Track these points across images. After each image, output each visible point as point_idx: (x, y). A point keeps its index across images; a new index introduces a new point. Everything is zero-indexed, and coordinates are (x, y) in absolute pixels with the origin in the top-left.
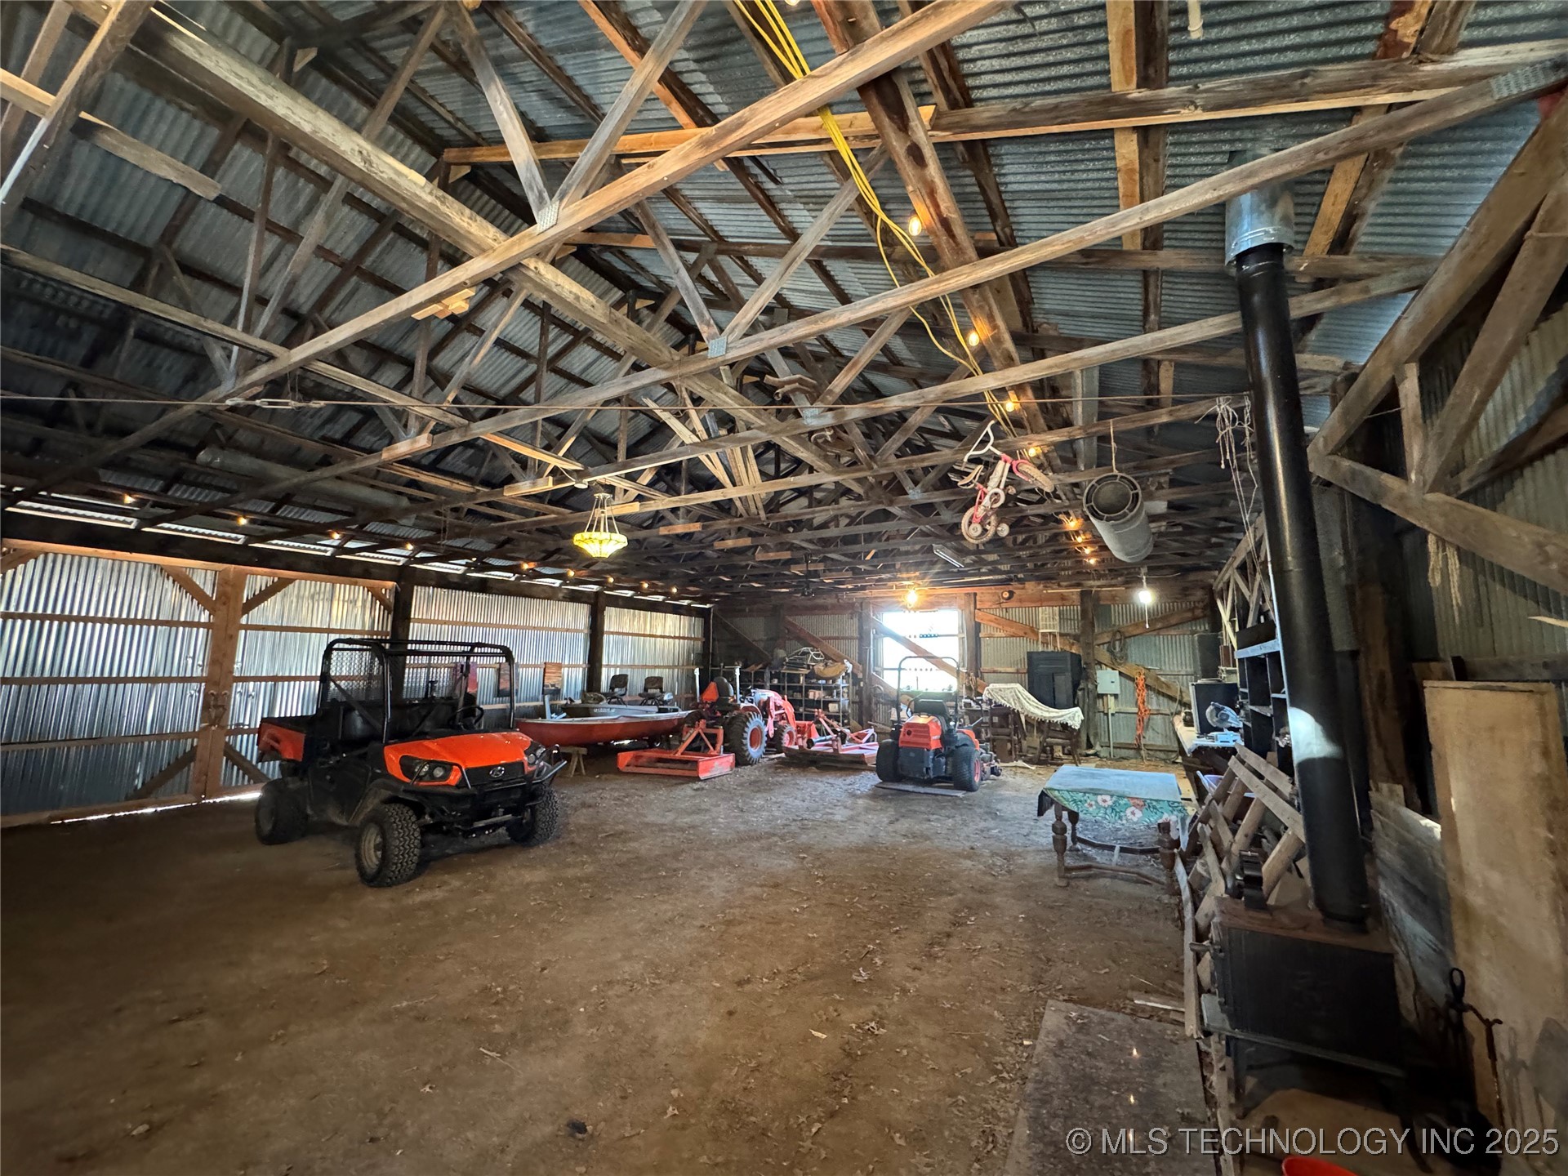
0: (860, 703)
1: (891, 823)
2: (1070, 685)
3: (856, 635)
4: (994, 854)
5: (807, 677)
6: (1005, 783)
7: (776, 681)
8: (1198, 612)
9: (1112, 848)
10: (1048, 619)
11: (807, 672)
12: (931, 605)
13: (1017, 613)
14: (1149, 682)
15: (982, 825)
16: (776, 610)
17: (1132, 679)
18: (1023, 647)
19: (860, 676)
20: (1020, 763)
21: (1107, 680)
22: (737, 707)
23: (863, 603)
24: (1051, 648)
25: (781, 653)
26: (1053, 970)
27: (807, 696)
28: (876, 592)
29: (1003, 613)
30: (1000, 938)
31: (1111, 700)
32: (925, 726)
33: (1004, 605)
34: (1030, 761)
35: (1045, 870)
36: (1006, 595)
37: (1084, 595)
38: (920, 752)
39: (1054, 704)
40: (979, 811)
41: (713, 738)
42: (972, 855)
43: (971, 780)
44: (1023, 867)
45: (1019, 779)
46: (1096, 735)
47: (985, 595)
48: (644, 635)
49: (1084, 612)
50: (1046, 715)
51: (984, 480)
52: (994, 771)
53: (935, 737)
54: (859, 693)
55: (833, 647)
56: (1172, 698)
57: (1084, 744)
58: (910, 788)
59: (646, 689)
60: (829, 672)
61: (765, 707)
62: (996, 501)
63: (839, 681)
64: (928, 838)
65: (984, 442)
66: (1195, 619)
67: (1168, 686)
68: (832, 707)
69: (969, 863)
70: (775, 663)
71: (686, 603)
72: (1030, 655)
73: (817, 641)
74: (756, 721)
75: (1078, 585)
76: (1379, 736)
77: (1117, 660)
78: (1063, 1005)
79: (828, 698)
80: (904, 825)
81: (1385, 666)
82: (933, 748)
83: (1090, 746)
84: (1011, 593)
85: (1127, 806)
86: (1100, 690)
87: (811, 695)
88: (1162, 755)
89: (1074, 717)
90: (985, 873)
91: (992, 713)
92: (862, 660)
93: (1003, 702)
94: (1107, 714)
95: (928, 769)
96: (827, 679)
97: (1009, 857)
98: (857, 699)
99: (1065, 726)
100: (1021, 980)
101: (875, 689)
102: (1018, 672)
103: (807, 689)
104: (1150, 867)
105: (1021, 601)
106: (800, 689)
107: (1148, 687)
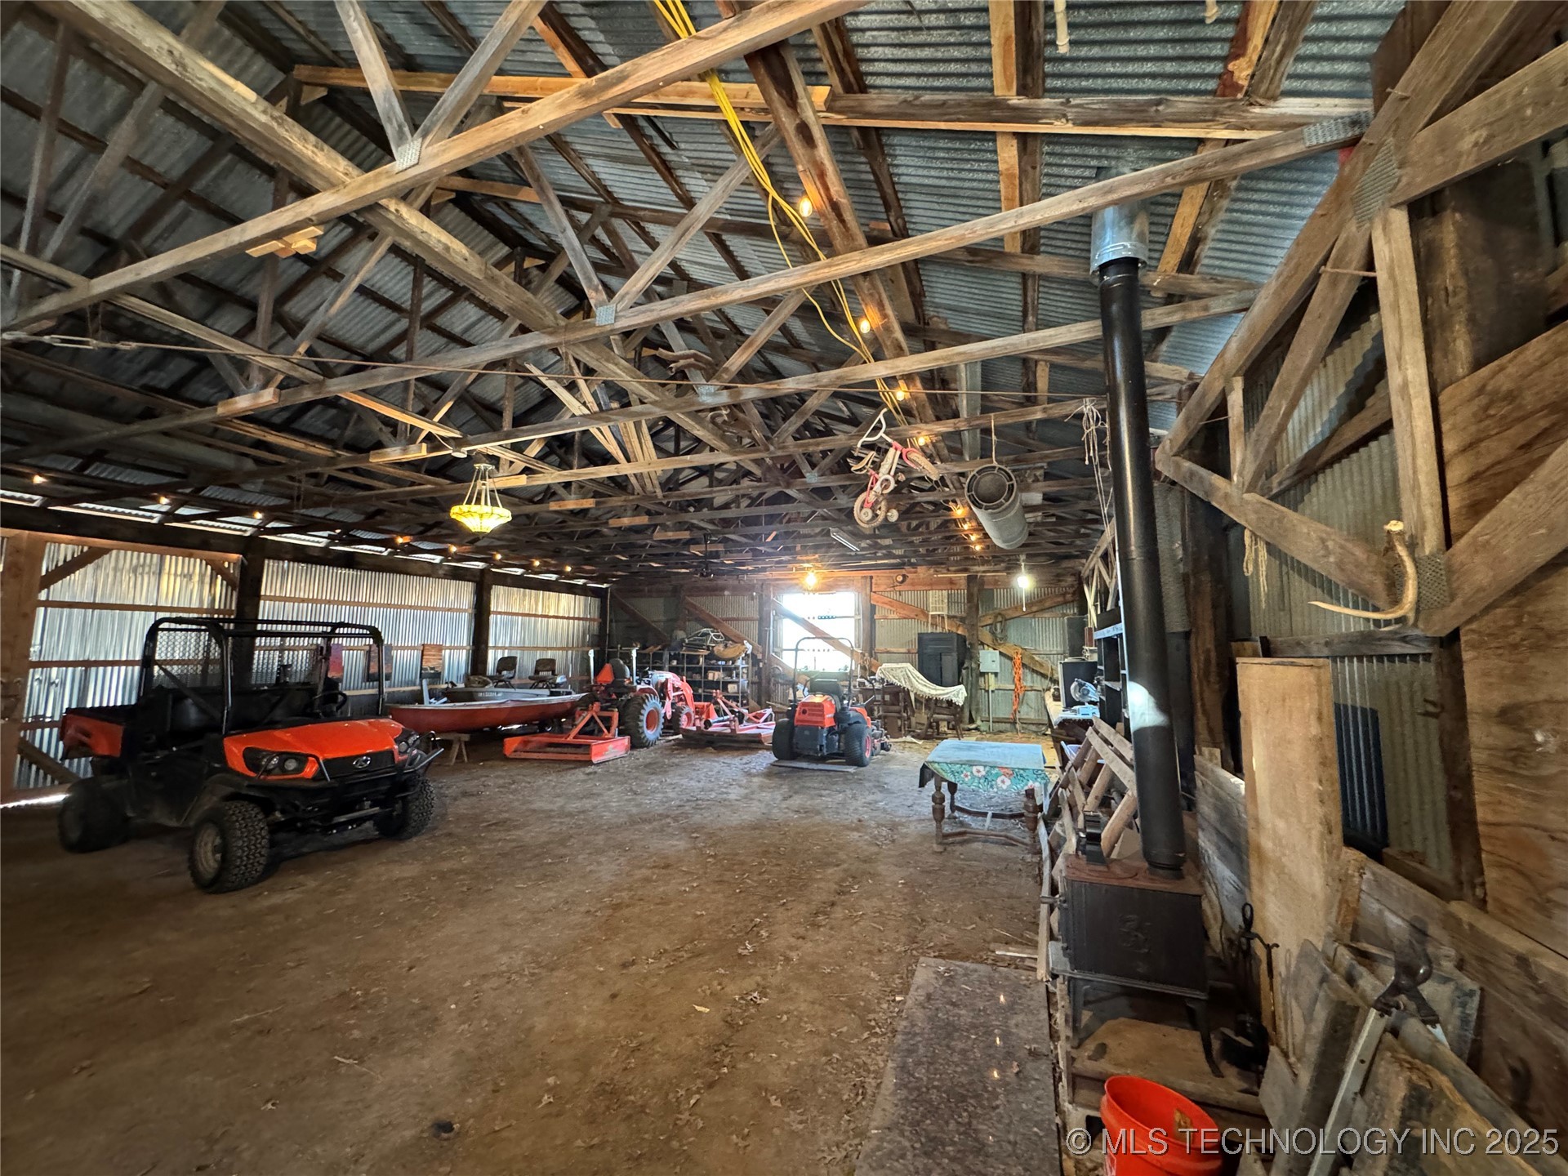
0: (759, 683)
1: (785, 799)
2: (955, 663)
3: (757, 616)
4: (879, 825)
5: (706, 657)
6: (893, 757)
7: (675, 663)
8: (1069, 597)
9: (985, 814)
10: (937, 602)
11: (706, 653)
12: (828, 587)
13: (909, 597)
14: (1026, 661)
15: (870, 798)
16: (676, 591)
17: (1010, 658)
18: (915, 628)
19: (760, 656)
20: (909, 738)
21: (989, 659)
22: (633, 689)
23: (764, 584)
24: (939, 630)
25: (681, 634)
26: (927, 930)
27: (706, 676)
28: (776, 574)
29: (896, 596)
30: (881, 904)
31: (992, 678)
32: (820, 705)
33: (897, 589)
34: (918, 737)
35: (925, 837)
36: (900, 578)
37: (971, 579)
38: (815, 731)
39: (939, 681)
40: (867, 784)
41: (607, 721)
42: (860, 826)
43: (862, 756)
44: (905, 836)
45: (907, 754)
46: (978, 710)
47: (882, 578)
48: (535, 616)
49: (970, 596)
50: (933, 692)
51: (876, 466)
52: (884, 747)
53: (829, 716)
54: (758, 673)
55: (732, 628)
56: (1044, 676)
57: (966, 719)
58: (804, 765)
59: (537, 672)
60: (729, 653)
61: (662, 689)
62: (886, 487)
63: (739, 663)
64: (818, 813)
65: (877, 429)
66: (1066, 603)
67: (1041, 665)
68: (732, 688)
69: (855, 835)
70: (674, 644)
71: (581, 582)
72: (921, 637)
73: (717, 622)
74: (652, 703)
75: (965, 570)
76: (1203, 705)
77: (997, 641)
78: (932, 961)
79: (728, 679)
80: (797, 801)
81: (1210, 645)
82: (827, 726)
83: (972, 721)
84: (904, 576)
85: (998, 775)
86: (982, 669)
87: (710, 676)
88: (1034, 728)
89: (958, 694)
90: (870, 844)
91: (883, 691)
92: (762, 640)
93: (894, 681)
94: (988, 691)
95: (821, 746)
96: (727, 660)
97: (893, 827)
98: (756, 679)
99: (950, 703)
100: (897, 941)
101: (774, 669)
102: (909, 652)
103: (707, 670)
104: (1017, 830)
105: (913, 584)
106: (698, 671)
107: (1024, 665)
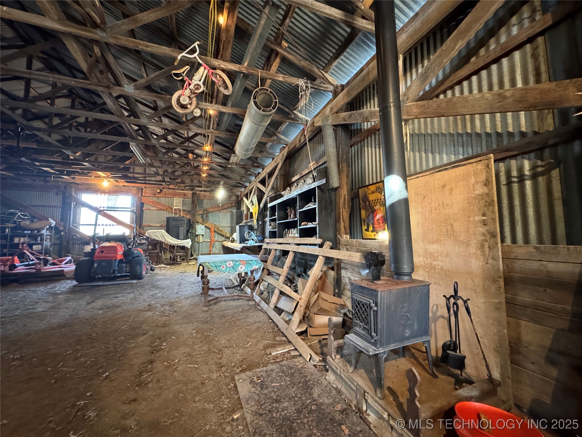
0: (61, 244)
1: (88, 304)
2: (185, 231)
3: (60, 205)
4: (162, 306)
5: (13, 229)
6: (157, 274)
8: (233, 204)
9: (221, 289)
10: (177, 203)
11: (12, 225)
13: (163, 200)
14: (215, 230)
15: (151, 293)
17: (209, 229)
18: (165, 215)
19: (61, 228)
20: (162, 265)
21: (200, 229)
23: (68, 185)
24: (177, 216)
27: (12, 241)
28: (78, 179)
29: (156, 199)
31: (201, 237)
32: (113, 248)
33: (157, 196)
34: (166, 264)
35: (195, 305)
36: (158, 191)
37: (194, 194)
38: (109, 262)
39: (178, 238)
40: (147, 287)
42: (150, 308)
43: (141, 273)
44: (181, 307)
45: (163, 272)
46: (195, 251)
47: (148, 190)
49: (193, 202)
50: (176, 243)
52: (152, 269)
53: (120, 253)
54: (60, 238)
55: (39, 211)
56: (222, 235)
57: (190, 255)
58: (101, 283)
60: (35, 225)
62: (197, 89)
63: (43, 232)
64: (118, 307)
66: (232, 207)
67: (222, 231)
68: (37, 248)
69: (150, 313)
72: (168, 219)
73: (24, 206)
75: (192, 190)
77: (204, 221)
79: (33, 242)
80: (99, 303)
81: (346, 193)
82: (118, 259)
83: (192, 255)
84: (161, 191)
85: (239, 265)
86: (197, 234)
87: (17, 240)
89: (188, 243)
90: (161, 316)
92: (64, 218)
93: (156, 238)
94: (199, 243)
95: (114, 271)
96: (32, 230)
97: (171, 305)
98: (58, 242)
99: (183, 247)
101: (72, 236)
102: (161, 226)
103: (12, 237)
105: (165, 194)
107: (215, 231)
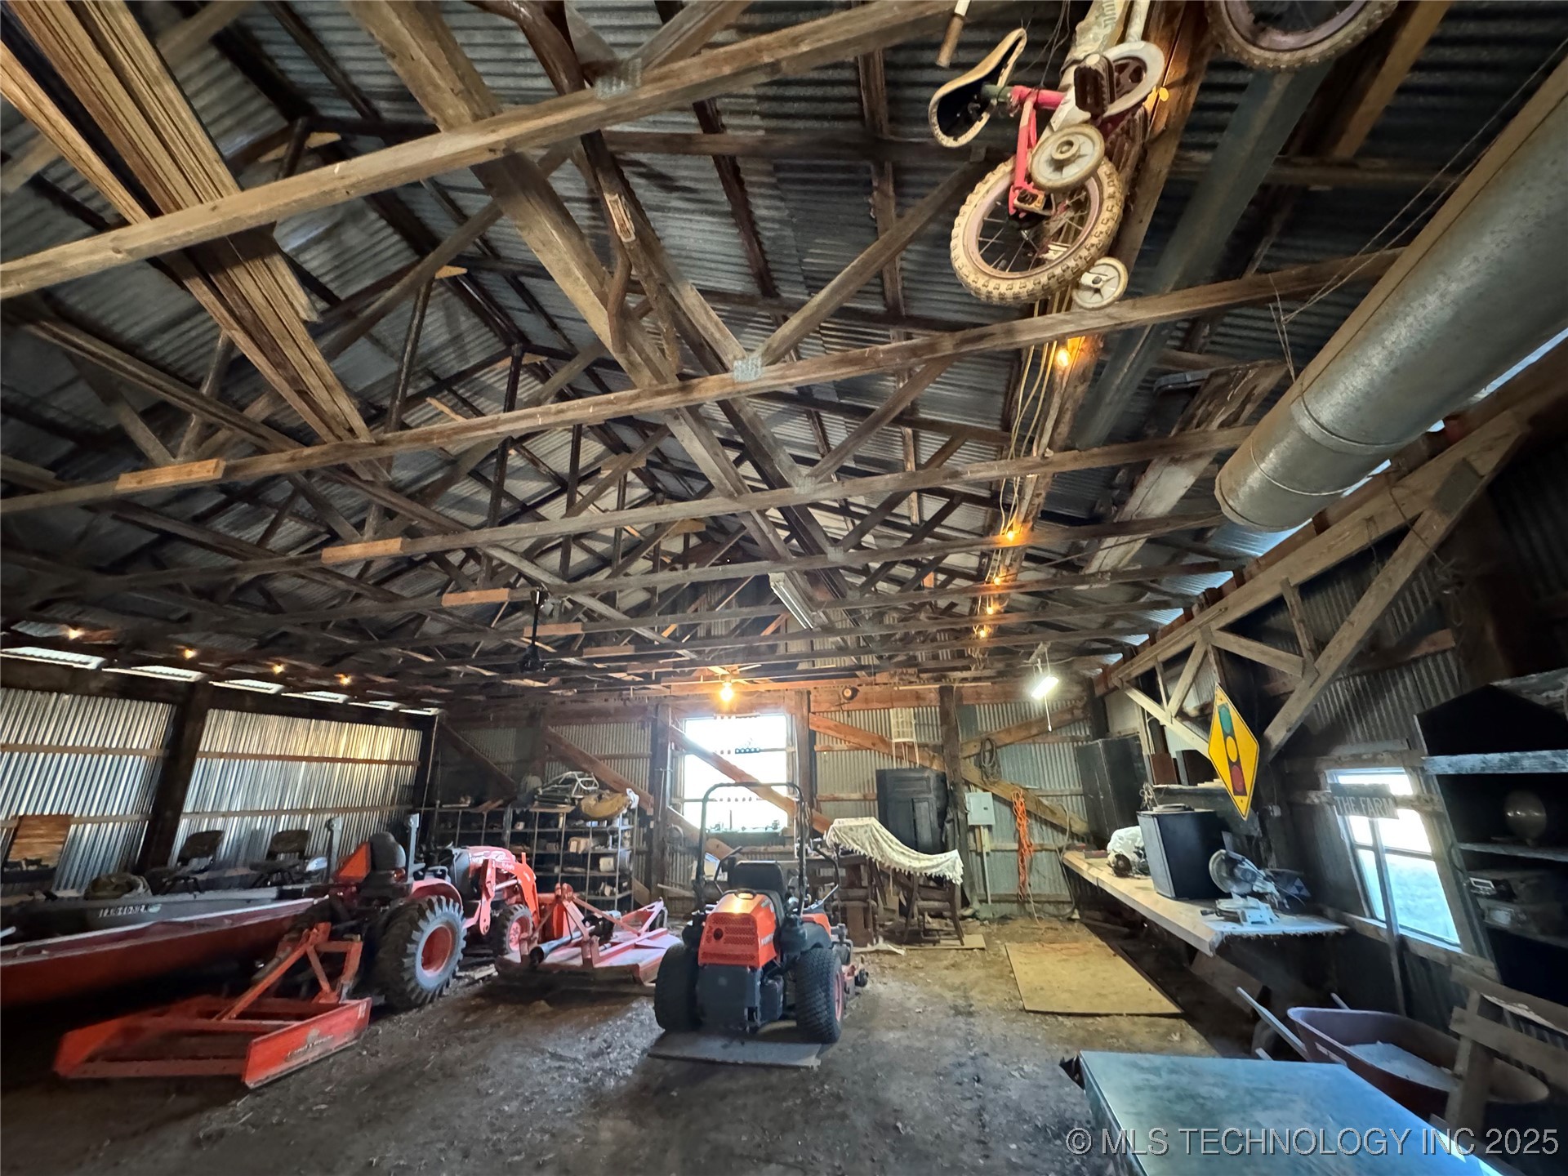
0: (649, 853)
2: (934, 817)
3: (648, 752)
5: (569, 817)
7: (521, 826)
8: (1078, 713)
10: (902, 725)
11: (569, 809)
12: (748, 707)
13: (860, 719)
14: (1032, 808)
16: (533, 717)
18: (873, 763)
19: (650, 812)
20: (880, 945)
21: (978, 806)
22: (403, 891)
23: (658, 704)
24: (906, 765)
25: (534, 781)
27: (567, 846)
28: (677, 686)
29: (841, 717)
31: (985, 832)
32: (747, 919)
33: (845, 707)
36: (848, 693)
37: (945, 692)
38: (738, 974)
39: (921, 846)
41: (334, 964)
43: (830, 1017)
46: (973, 888)
47: (822, 694)
48: (334, 760)
49: (945, 715)
50: (916, 864)
53: (765, 940)
54: (648, 837)
55: (611, 771)
56: (1063, 831)
57: (960, 905)
59: (272, 855)
60: (604, 809)
61: (473, 885)
63: (618, 824)
67: (1053, 813)
68: (605, 864)
70: (521, 798)
71: (390, 706)
72: (881, 775)
73: (591, 761)
75: (936, 679)
77: (989, 777)
79: (600, 849)
82: (763, 961)
83: (966, 903)
84: (855, 691)
86: (970, 823)
87: (573, 848)
88: (1051, 909)
89: (950, 864)
91: (841, 863)
92: (655, 787)
93: (856, 847)
94: (981, 854)
95: (752, 1011)
96: (600, 820)
98: (644, 847)
101: (671, 830)
102: (865, 799)
103: (568, 836)
105: (866, 701)
106: (555, 838)
107: (1029, 813)
